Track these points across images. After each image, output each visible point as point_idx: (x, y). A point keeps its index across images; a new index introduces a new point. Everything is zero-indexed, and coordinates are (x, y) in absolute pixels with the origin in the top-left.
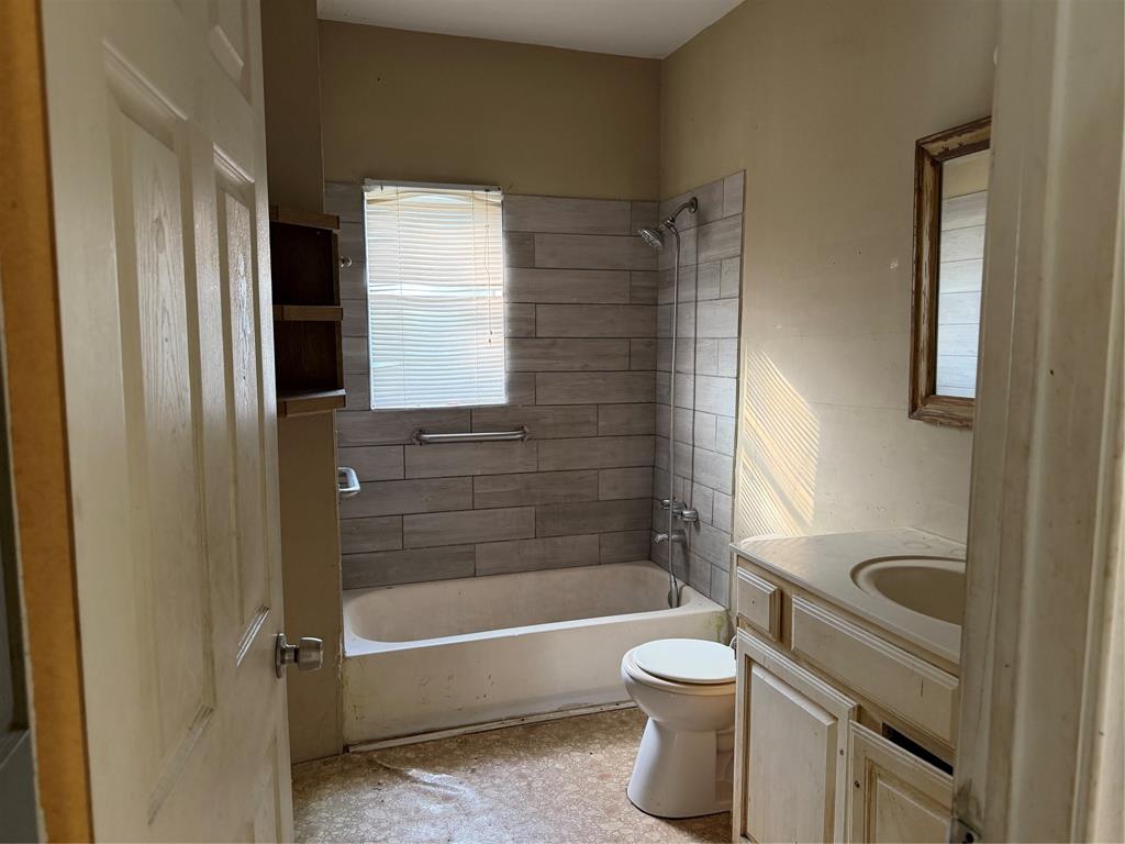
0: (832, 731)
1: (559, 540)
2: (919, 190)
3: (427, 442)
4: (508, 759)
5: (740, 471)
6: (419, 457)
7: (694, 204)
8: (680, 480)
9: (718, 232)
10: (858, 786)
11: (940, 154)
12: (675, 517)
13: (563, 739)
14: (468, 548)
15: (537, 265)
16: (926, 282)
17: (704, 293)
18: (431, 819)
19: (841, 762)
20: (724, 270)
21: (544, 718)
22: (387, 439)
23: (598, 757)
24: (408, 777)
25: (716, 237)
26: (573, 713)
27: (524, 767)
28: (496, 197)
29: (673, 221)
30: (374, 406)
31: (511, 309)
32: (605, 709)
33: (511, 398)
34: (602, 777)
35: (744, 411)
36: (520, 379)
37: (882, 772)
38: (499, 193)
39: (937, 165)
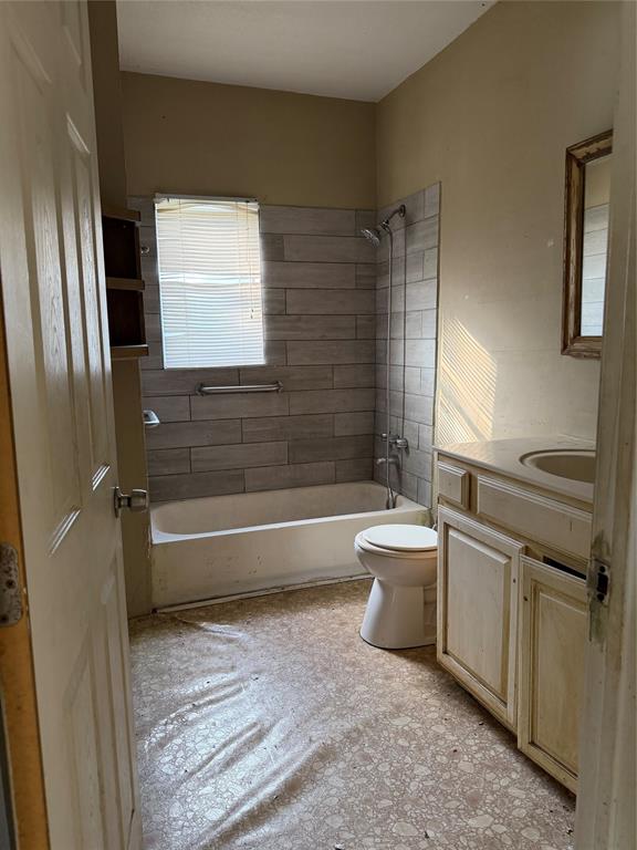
0: (507, 567)
1: (306, 466)
2: (568, 186)
3: (207, 393)
4: (273, 614)
5: (438, 407)
6: (201, 404)
7: (403, 210)
8: (394, 419)
9: (421, 230)
10: (526, 599)
11: (584, 158)
12: (391, 446)
13: (313, 601)
14: (239, 472)
15: (286, 258)
16: (573, 253)
17: (411, 277)
18: (220, 655)
19: (514, 587)
20: (426, 258)
21: (298, 587)
22: (176, 391)
23: (338, 611)
24: (201, 628)
25: (420, 234)
26: (319, 583)
27: (285, 620)
28: (254, 207)
29: (387, 222)
30: (167, 366)
31: (267, 293)
32: (342, 580)
33: (269, 360)
34: (342, 624)
35: (441, 363)
36: (274, 346)
37: (543, 588)
38: (256, 204)
39: (581, 165)
